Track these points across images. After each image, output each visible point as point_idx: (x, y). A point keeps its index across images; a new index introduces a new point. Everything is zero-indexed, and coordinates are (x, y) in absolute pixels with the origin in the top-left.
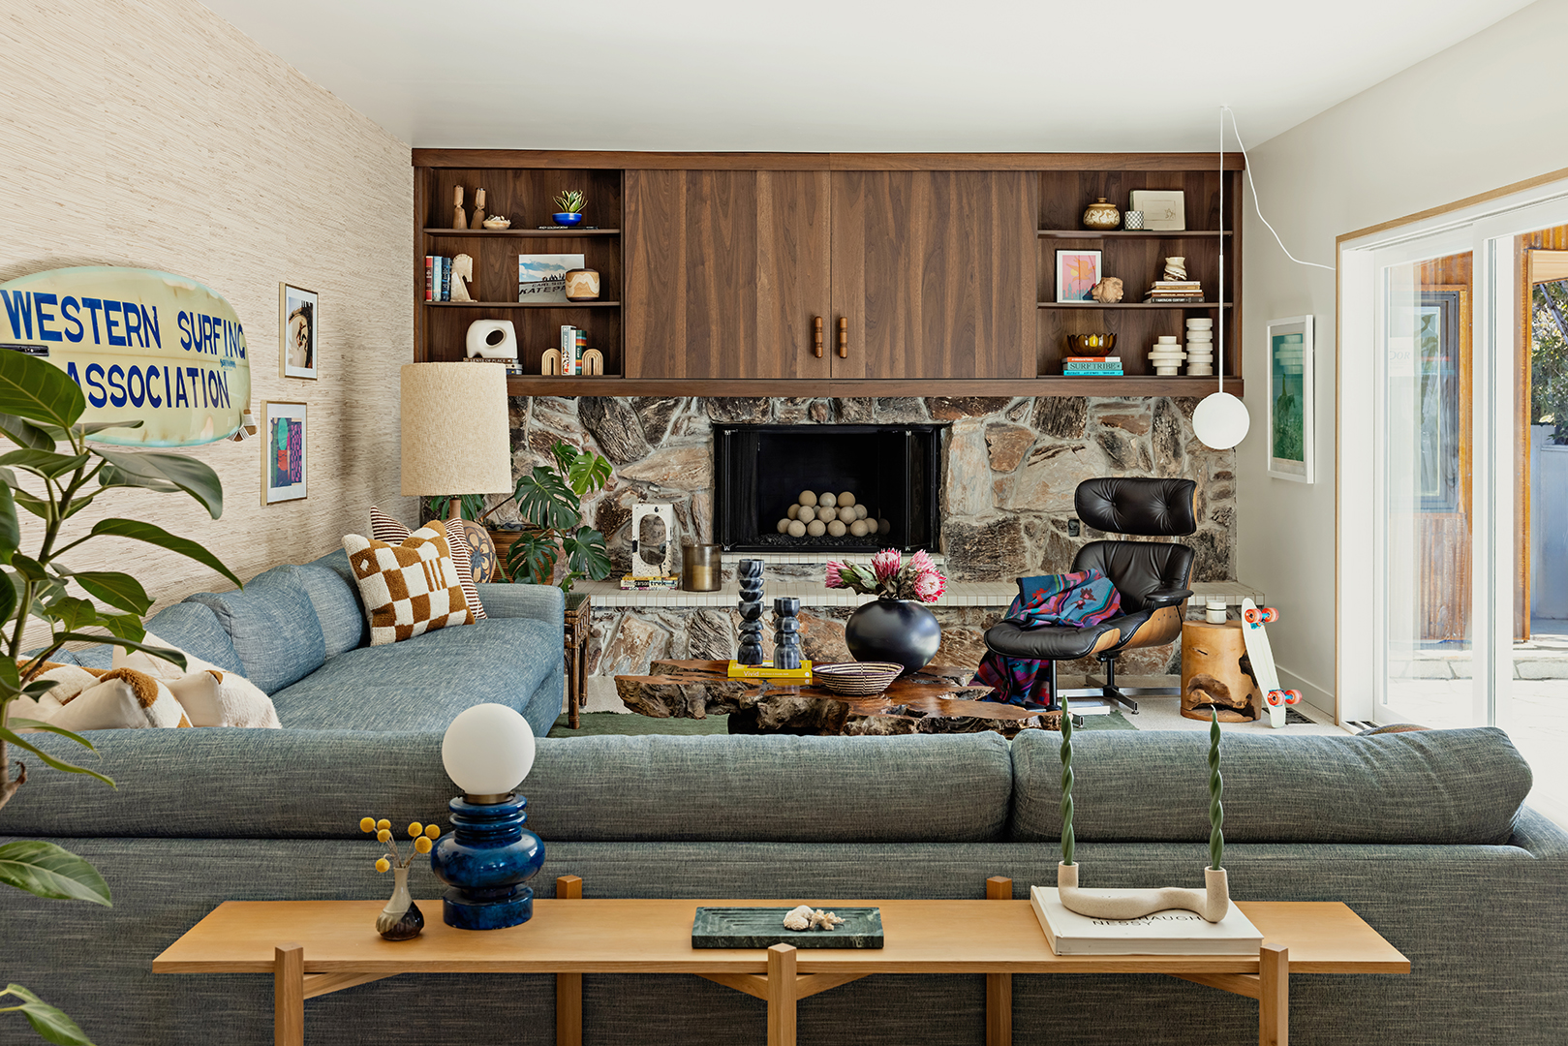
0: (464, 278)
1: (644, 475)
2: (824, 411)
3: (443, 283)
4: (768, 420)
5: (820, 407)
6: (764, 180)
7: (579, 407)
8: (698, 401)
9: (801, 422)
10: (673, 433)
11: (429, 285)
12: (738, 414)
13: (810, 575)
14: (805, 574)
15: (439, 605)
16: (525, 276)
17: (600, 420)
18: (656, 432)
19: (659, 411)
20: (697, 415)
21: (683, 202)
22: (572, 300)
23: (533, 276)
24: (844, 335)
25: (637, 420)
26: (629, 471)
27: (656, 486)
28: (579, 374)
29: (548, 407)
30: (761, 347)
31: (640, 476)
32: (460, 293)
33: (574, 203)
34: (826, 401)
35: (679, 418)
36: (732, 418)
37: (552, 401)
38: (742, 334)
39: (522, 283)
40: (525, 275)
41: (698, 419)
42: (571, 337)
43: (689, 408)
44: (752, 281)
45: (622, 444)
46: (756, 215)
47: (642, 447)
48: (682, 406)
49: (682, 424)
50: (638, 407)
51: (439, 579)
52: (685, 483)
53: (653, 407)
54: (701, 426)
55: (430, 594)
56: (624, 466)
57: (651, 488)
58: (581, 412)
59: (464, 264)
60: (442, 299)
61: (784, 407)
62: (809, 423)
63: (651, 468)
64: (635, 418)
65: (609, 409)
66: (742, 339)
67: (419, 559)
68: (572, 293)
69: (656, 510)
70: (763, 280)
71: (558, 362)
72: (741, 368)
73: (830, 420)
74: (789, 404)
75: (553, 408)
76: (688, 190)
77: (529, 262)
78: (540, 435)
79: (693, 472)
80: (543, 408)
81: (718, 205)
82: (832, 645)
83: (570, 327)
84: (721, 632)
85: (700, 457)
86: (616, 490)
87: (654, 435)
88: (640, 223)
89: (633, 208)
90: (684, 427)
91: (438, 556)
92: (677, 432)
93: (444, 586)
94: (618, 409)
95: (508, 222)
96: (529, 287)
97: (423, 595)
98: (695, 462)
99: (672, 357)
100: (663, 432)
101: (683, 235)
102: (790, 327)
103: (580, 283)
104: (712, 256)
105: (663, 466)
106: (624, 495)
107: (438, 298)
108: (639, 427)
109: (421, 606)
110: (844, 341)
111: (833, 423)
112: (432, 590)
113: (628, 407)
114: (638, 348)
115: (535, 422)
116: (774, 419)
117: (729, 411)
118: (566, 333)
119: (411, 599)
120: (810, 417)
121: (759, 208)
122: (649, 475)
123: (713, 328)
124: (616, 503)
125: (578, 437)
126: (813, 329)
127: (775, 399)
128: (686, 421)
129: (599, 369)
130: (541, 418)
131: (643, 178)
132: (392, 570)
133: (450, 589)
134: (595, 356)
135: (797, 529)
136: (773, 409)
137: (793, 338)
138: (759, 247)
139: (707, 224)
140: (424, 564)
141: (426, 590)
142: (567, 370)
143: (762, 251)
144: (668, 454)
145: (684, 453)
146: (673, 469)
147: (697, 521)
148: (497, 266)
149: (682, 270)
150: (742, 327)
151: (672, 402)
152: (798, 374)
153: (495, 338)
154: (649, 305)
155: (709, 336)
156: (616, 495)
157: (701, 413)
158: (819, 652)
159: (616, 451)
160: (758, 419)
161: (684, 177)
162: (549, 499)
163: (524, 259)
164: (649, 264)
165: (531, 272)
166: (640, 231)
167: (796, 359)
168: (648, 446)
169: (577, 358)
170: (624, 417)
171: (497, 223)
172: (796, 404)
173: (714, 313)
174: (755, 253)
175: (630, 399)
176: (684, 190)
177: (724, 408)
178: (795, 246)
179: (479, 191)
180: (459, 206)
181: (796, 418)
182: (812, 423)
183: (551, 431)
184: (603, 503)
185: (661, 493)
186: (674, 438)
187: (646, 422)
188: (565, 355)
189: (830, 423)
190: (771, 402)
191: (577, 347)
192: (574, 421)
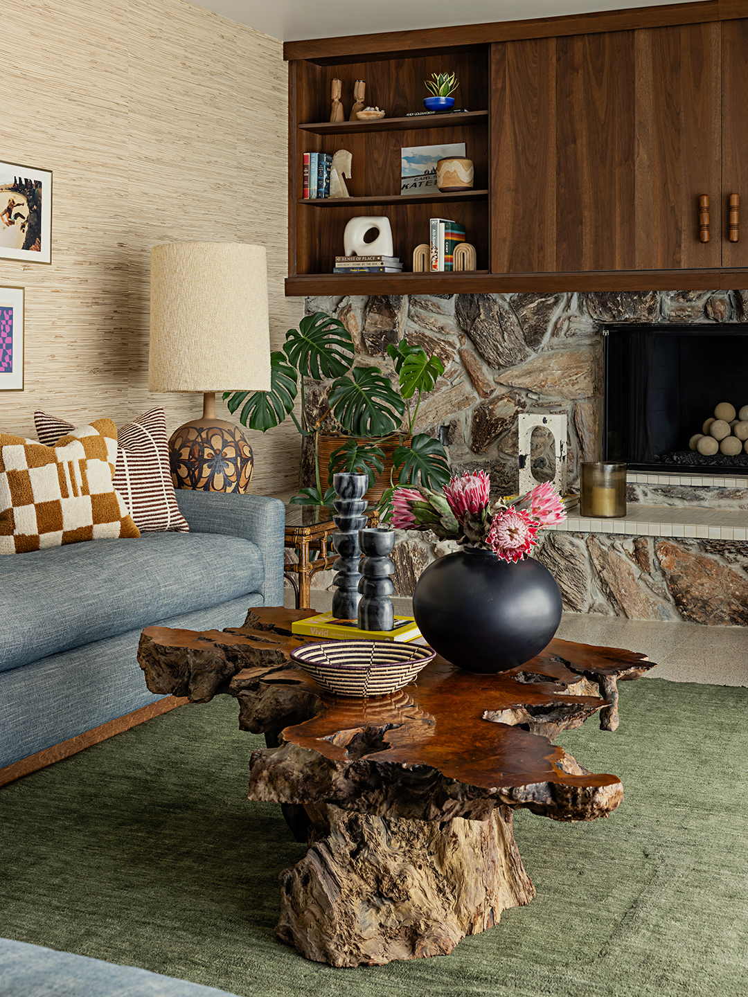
0: (343, 174)
1: (520, 381)
2: (722, 308)
3: (319, 180)
4: (656, 319)
5: (718, 303)
6: (643, 39)
7: (456, 308)
8: (579, 298)
9: (697, 321)
10: (553, 335)
11: (306, 183)
12: (619, 312)
13: (703, 499)
14: (698, 498)
15: (77, 514)
16: (407, 171)
17: (474, 320)
18: (536, 333)
19: (538, 310)
20: (577, 314)
21: (553, 73)
22: (442, 190)
23: (415, 170)
24: (735, 215)
25: (516, 321)
26: (508, 376)
27: (536, 393)
28: (449, 269)
29: (422, 307)
30: (640, 233)
31: (517, 382)
32: (339, 189)
33: (444, 85)
34: (726, 297)
35: (560, 318)
36: (614, 317)
37: (425, 301)
38: (618, 219)
39: (405, 178)
40: (408, 169)
41: (578, 319)
42: (439, 230)
43: (569, 307)
44: (629, 157)
45: (497, 347)
46: (634, 82)
47: (520, 351)
48: (562, 304)
49: (562, 324)
50: (516, 306)
51: (79, 483)
52: (565, 390)
53: (532, 305)
54: (582, 327)
55: (64, 502)
56: (502, 370)
57: (530, 395)
58: (458, 313)
59: (344, 159)
60: (318, 197)
61: (675, 304)
62: (706, 321)
63: (529, 373)
64: (513, 318)
65: (485, 308)
66: (618, 225)
67: (55, 460)
68: (441, 184)
69: (545, 421)
70: (643, 155)
71: (427, 258)
72: (618, 258)
73: (731, 318)
74: (681, 300)
75: (425, 308)
76: (559, 59)
77: (411, 155)
78: (416, 337)
79: (574, 378)
80: (418, 308)
81: (591, 73)
82: (703, 585)
83: (438, 219)
84: (573, 561)
85: (583, 362)
86: (491, 397)
87: (533, 337)
88: (507, 101)
89: (500, 86)
90: (565, 327)
91: (83, 456)
92: (557, 334)
93: (85, 491)
94: (496, 308)
95: (382, 113)
96: (411, 181)
97: (53, 502)
98: (577, 367)
99: (541, 248)
100: (543, 334)
101: (553, 111)
102: (673, 208)
103: (448, 172)
104: (584, 133)
105: (541, 371)
106: (500, 403)
107: (314, 195)
108: (519, 328)
109: (50, 516)
110: (735, 221)
111: (735, 321)
112: (65, 495)
113: (507, 307)
114: (505, 240)
115: (411, 323)
116: (664, 318)
117: (610, 308)
118: (435, 227)
119: (36, 506)
120: (707, 316)
121: (637, 74)
122: (526, 381)
123: (586, 213)
124: (491, 411)
125: (454, 339)
126: (698, 209)
127: (663, 294)
128: (567, 322)
129: (471, 265)
130: (416, 319)
131: (510, 49)
132: (18, 470)
133: (93, 497)
134: (466, 251)
135: (707, 446)
136: (661, 306)
137: (677, 223)
138: (637, 119)
139: (579, 96)
140: (60, 466)
141: (58, 496)
142: (435, 266)
143: (640, 122)
144: (550, 358)
145: (566, 357)
146: (552, 374)
147: (580, 433)
148: (381, 161)
149: (552, 150)
150: (618, 211)
151: (551, 300)
152: (682, 263)
153: (372, 235)
154: (516, 191)
155: (581, 223)
156: (491, 403)
157: (582, 312)
158: (688, 592)
159: (492, 355)
160: (644, 317)
161: (554, 46)
162: (365, 402)
163: (406, 152)
164: (516, 145)
165: (414, 166)
166: (508, 110)
167: (680, 246)
168: (527, 349)
169: (446, 254)
170: (501, 317)
171: (371, 114)
172: (691, 300)
173: (587, 198)
174: (632, 125)
175: (508, 296)
176: (554, 60)
177: (604, 305)
178: (678, 114)
179: (357, 83)
180: (336, 100)
181: (689, 316)
182: (711, 322)
183: (427, 333)
184: (478, 410)
185: (541, 401)
186: (555, 340)
187: (525, 322)
188: (434, 250)
189: (731, 321)
190: (658, 298)
191: (446, 241)
192: (450, 322)
